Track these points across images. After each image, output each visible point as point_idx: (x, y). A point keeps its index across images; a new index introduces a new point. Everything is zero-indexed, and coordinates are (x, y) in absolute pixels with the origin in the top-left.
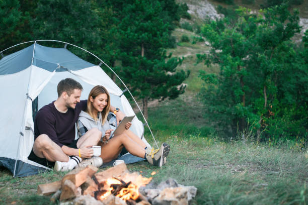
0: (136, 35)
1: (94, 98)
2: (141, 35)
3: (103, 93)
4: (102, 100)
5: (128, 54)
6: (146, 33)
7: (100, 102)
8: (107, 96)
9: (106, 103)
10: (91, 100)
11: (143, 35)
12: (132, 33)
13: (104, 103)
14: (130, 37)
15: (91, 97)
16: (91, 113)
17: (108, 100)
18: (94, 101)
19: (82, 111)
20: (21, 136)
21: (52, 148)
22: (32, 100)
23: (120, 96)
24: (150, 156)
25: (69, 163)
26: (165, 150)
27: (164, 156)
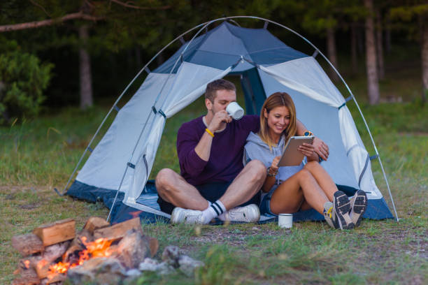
1: (268, 111)
3: (282, 105)
4: (279, 116)
7: (275, 120)
9: (287, 121)
10: (266, 115)
15: (266, 110)
17: (290, 117)
18: (268, 116)
19: (252, 133)
20: (129, 168)
21: (175, 190)
22: (165, 117)
23: (339, 108)
24: (329, 215)
25: (204, 212)
26: (338, 203)
27: (341, 213)
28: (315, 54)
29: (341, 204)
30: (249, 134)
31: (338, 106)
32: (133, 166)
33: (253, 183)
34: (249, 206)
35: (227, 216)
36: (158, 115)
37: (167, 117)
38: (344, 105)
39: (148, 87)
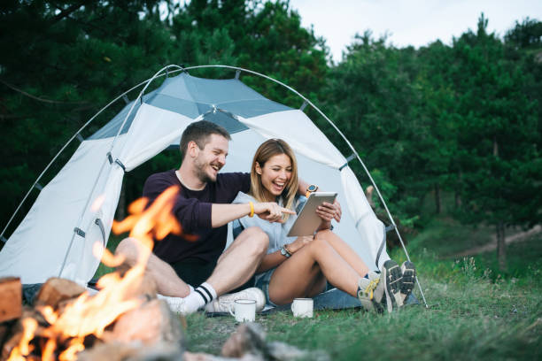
0: (483, 121)
1: (262, 165)
2: (490, 120)
3: (280, 152)
4: (278, 169)
5: (470, 153)
6: (499, 118)
7: (274, 174)
8: (288, 159)
9: (289, 174)
10: (258, 171)
11: (494, 121)
12: (475, 119)
13: (284, 175)
14: (472, 125)
15: (258, 165)
16: (258, 196)
17: (292, 169)
22: (124, 169)
23: (340, 169)
24: (367, 295)
25: (186, 299)
26: (390, 277)
27: (392, 291)
28: (304, 106)
29: (394, 278)
30: (236, 195)
31: (340, 167)
32: (82, 234)
33: (255, 257)
34: (248, 290)
35: (216, 304)
36: (115, 166)
37: (127, 170)
38: (345, 165)
39: (81, 157)
